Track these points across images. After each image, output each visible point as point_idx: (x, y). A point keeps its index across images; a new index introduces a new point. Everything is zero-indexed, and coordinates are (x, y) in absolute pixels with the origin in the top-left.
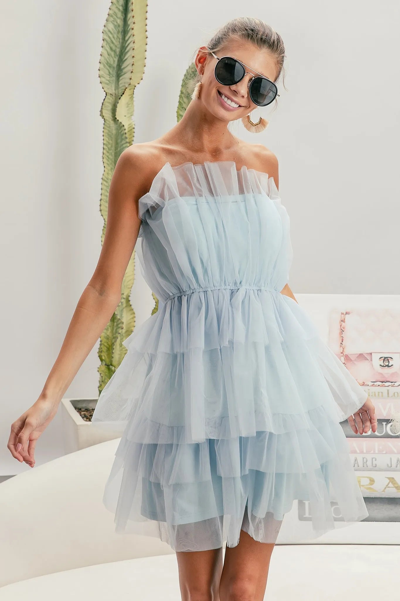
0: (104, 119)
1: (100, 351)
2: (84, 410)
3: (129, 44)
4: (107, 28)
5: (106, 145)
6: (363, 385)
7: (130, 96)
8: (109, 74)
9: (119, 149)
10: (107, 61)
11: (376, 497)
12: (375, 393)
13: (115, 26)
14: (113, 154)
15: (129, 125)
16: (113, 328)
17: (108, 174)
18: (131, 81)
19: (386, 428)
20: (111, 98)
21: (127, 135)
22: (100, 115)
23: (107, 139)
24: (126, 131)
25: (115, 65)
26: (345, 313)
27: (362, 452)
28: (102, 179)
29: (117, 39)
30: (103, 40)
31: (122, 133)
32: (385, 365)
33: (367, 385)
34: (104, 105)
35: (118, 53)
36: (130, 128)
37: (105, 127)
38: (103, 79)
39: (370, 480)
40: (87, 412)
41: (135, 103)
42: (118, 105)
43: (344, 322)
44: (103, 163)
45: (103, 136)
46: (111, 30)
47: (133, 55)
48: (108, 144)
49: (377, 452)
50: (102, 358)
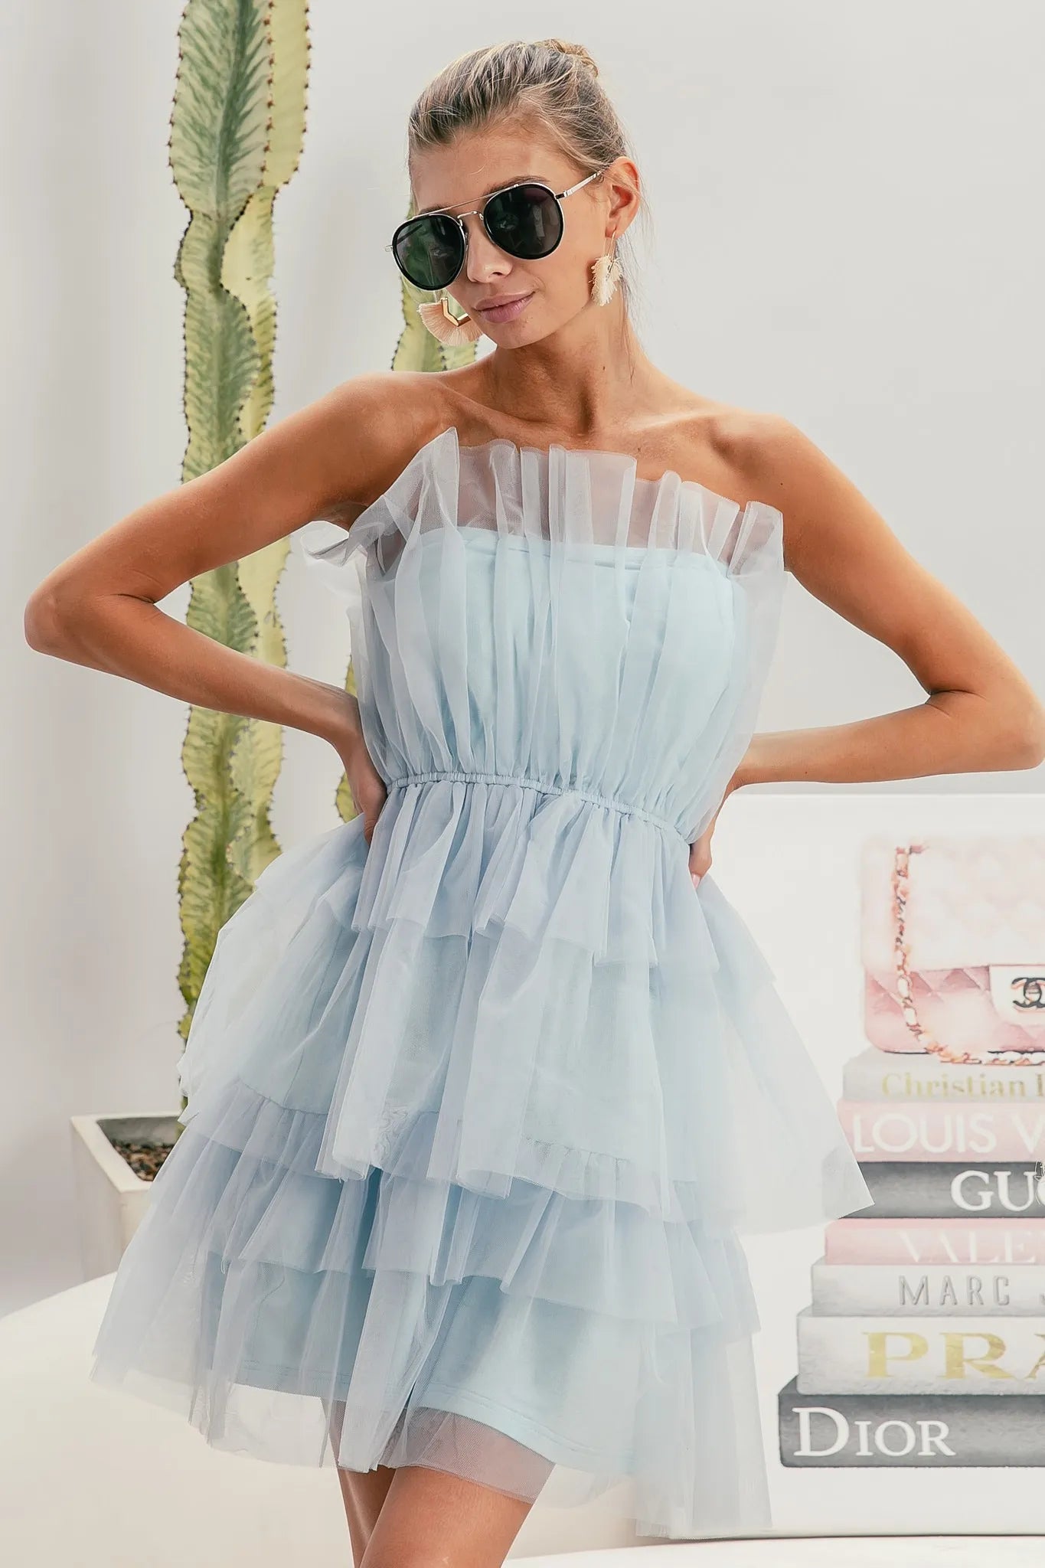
0: (187, 289)
1: (185, 972)
2: (138, 1148)
3: (255, 69)
4: (193, 22)
5: (194, 366)
6: (964, 1062)
7: (263, 220)
8: (199, 156)
9: (231, 376)
10: (193, 118)
11: (1009, 1393)
12: (1000, 1084)
13: (215, 16)
14: (215, 390)
15: (262, 303)
16: (221, 904)
17: (200, 449)
18: (266, 177)
19: (1035, 1187)
20: (206, 228)
21: (255, 336)
22: (175, 277)
23: (197, 348)
24: (252, 323)
25: (217, 129)
26: (907, 851)
27: (965, 1261)
28: (183, 464)
29: (221, 52)
30: (181, 56)
31: (240, 329)
32: (1028, 1002)
33: (978, 1061)
34: (187, 248)
35: (224, 94)
36: (266, 314)
37: (190, 311)
38: (181, 172)
39: (992, 1344)
40: (147, 1154)
41: (275, 239)
42: (228, 247)
43: (905, 876)
44: (187, 417)
45: (184, 338)
46: (203, 27)
47: (269, 99)
48: (199, 361)
49: (1009, 1259)
50: (190, 994)
